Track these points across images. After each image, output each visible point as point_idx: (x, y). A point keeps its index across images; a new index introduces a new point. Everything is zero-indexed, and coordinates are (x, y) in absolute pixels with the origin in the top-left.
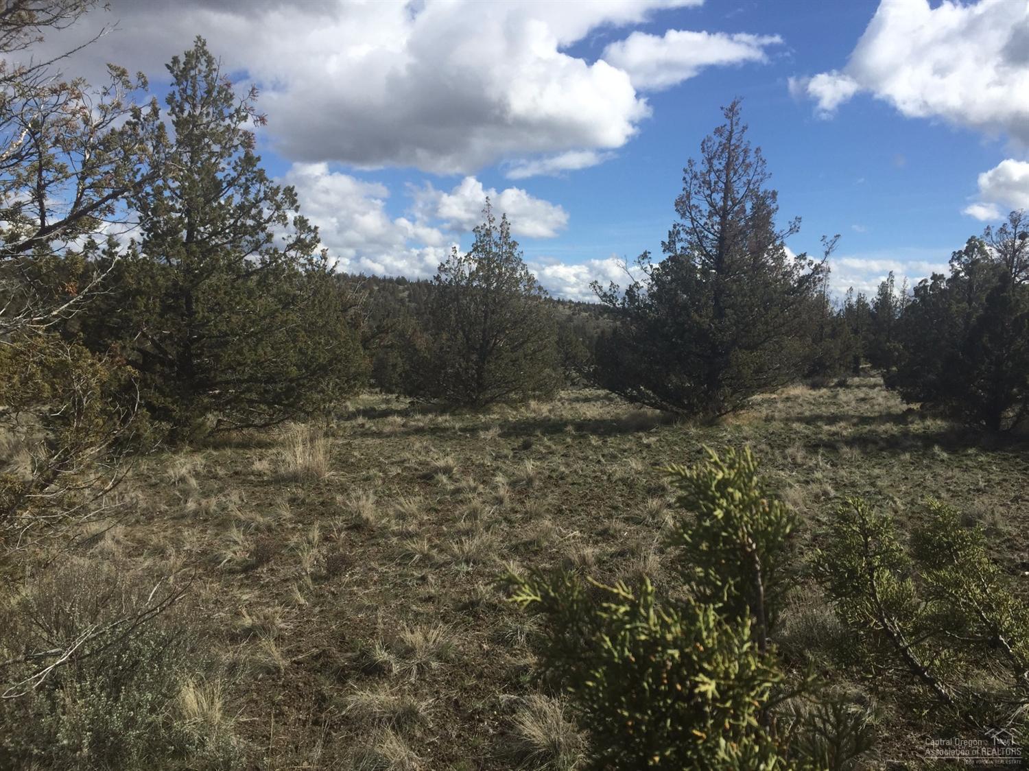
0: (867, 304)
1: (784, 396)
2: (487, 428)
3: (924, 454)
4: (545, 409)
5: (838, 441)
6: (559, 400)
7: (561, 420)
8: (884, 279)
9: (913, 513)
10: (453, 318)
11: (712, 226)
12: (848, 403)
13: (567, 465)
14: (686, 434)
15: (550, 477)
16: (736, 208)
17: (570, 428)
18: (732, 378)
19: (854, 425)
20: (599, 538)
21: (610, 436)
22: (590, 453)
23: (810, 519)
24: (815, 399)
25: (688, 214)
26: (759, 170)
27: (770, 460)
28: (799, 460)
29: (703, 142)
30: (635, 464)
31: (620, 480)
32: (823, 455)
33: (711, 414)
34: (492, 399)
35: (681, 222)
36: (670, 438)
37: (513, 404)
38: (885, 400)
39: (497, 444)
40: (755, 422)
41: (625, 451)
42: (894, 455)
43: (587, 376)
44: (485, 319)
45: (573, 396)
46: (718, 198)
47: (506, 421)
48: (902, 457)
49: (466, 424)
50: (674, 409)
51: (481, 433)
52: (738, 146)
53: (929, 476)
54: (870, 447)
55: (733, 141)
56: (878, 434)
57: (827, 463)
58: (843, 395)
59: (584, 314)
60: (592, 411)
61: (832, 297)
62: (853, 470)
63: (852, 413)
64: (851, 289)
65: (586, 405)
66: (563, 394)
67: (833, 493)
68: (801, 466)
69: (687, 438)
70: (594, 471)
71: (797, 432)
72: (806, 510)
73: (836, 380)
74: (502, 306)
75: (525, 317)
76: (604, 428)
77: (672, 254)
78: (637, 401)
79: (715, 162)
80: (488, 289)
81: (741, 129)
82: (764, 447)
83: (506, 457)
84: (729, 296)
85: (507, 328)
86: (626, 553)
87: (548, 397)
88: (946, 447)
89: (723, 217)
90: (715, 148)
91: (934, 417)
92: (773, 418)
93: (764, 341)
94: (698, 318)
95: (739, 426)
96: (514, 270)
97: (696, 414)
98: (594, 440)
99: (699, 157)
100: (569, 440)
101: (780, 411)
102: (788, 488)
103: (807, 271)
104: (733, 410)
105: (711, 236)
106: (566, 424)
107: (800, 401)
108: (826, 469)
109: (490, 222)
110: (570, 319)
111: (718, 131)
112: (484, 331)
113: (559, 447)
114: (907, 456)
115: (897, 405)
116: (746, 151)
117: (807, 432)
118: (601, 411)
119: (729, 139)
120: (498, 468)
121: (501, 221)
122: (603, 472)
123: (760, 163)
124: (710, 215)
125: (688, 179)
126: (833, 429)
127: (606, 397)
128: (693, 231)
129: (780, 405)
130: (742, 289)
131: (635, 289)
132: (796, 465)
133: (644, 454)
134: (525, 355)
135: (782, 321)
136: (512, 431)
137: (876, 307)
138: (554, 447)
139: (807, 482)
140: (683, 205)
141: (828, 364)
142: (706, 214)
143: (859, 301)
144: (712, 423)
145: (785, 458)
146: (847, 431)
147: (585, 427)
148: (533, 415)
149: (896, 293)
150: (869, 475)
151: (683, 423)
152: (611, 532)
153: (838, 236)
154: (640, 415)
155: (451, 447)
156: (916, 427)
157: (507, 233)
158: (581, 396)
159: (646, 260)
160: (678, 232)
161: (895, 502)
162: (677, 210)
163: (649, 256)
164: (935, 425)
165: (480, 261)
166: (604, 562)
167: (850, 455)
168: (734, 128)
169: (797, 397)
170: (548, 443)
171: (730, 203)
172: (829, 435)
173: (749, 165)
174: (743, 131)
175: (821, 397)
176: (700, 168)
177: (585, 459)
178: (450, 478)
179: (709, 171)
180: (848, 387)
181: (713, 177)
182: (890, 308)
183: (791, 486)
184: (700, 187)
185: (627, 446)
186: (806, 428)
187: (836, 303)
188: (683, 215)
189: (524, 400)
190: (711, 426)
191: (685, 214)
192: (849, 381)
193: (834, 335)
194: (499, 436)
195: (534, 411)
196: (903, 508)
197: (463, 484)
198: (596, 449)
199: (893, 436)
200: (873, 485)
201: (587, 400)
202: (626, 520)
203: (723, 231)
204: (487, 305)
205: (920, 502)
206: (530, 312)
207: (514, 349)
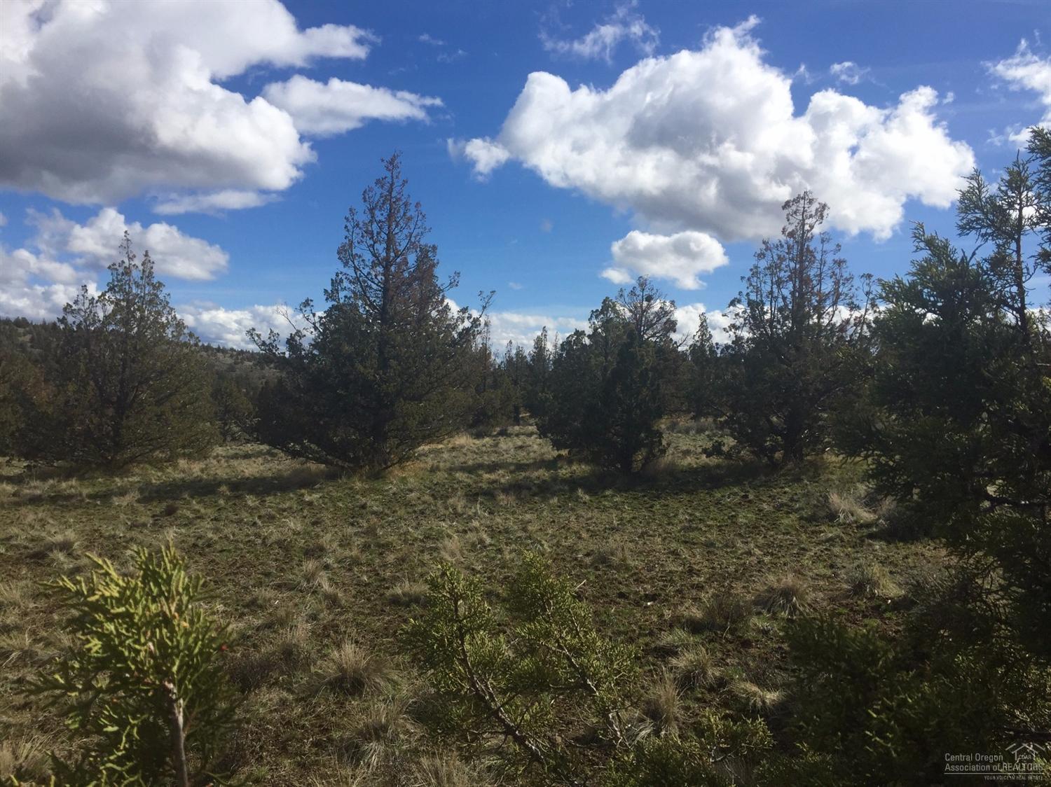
0: (525, 357)
1: (450, 446)
2: (122, 492)
3: (569, 498)
4: (196, 468)
5: (495, 489)
6: (215, 458)
7: (215, 479)
8: (539, 333)
9: (558, 554)
10: (82, 366)
11: (376, 276)
12: (507, 451)
13: (216, 530)
14: (351, 488)
15: (195, 545)
16: (398, 260)
17: (224, 488)
18: (398, 430)
19: (511, 472)
20: (246, 610)
21: (269, 495)
22: (245, 516)
23: (465, 568)
24: (478, 449)
25: (351, 263)
26: (419, 223)
27: (433, 511)
28: (460, 510)
29: (365, 192)
30: (294, 524)
31: (276, 542)
32: (481, 503)
33: (377, 468)
34: (132, 460)
35: (345, 270)
36: (334, 494)
37: (158, 464)
38: (539, 447)
39: (134, 511)
40: (421, 473)
41: (284, 510)
42: (545, 499)
43: (250, 430)
44: (124, 369)
45: (232, 452)
46: (381, 248)
47: (149, 484)
48: (551, 502)
49: (96, 489)
50: (340, 463)
51: (115, 499)
52: (399, 200)
53: (573, 518)
54: (525, 492)
55: (394, 194)
56: (532, 481)
57: (485, 511)
58: (504, 444)
59: (247, 363)
60: (251, 469)
61: (493, 350)
62: (508, 516)
63: (510, 460)
64: (511, 342)
65: (246, 461)
66: (219, 450)
67: (488, 541)
68: (461, 515)
69: (352, 493)
70: (248, 535)
71: (459, 482)
72: (463, 560)
73: (498, 429)
74: (145, 354)
75: (173, 366)
76: (261, 486)
77: (335, 303)
78: (300, 456)
79: (377, 213)
80: (127, 335)
81: (401, 182)
82: (427, 498)
83: (144, 525)
84: (394, 347)
85: (151, 379)
86: (274, 624)
87: (202, 454)
88: (590, 490)
89: (387, 268)
90: (376, 199)
91: (580, 462)
92: (438, 469)
93: (427, 393)
94: (362, 369)
95: (405, 478)
96: (159, 313)
97: (361, 467)
98: (251, 501)
99: (361, 207)
100: (222, 502)
101: (445, 461)
102: (446, 539)
103: (467, 324)
104: (398, 462)
105: (374, 286)
106: (220, 484)
107: (464, 450)
108: (484, 517)
109: (130, 259)
110: (231, 368)
111: (379, 182)
112: (122, 382)
113: (209, 511)
114: (555, 501)
115: (550, 452)
116: (406, 204)
117: (469, 481)
118: (262, 468)
119: (390, 191)
120: (132, 539)
121: (143, 259)
122: (258, 535)
123: (420, 217)
124: (374, 265)
125: (350, 227)
126: (493, 477)
127: (269, 453)
128: (356, 280)
129: (446, 456)
130: (407, 340)
131: (297, 338)
132: (457, 515)
133: (306, 513)
134: (173, 410)
135: (444, 373)
136: (155, 495)
137: (533, 360)
138: (203, 511)
139: (465, 532)
140: (346, 254)
141: (490, 414)
142: (370, 264)
143: (517, 354)
144: (377, 476)
145: (446, 508)
146: (504, 477)
147: (240, 487)
148: (182, 475)
149: (549, 347)
150: (522, 520)
151: (349, 478)
152: (260, 602)
153: (493, 292)
154: (303, 471)
155: (76, 517)
156: (564, 472)
157: (151, 273)
158: (241, 453)
159: (308, 308)
160: (341, 281)
161: (542, 545)
162: (340, 258)
163: (311, 304)
164: (581, 469)
165: (117, 303)
166: (248, 637)
167: (506, 502)
168: (395, 180)
169: (462, 447)
170: (197, 507)
171: (392, 254)
172: (489, 483)
173: (410, 219)
174: (403, 185)
175: (484, 446)
176: (363, 218)
177: (240, 521)
178: (69, 555)
179: (371, 222)
180: (509, 435)
181: (375, 227)
182: (545, 360)
183: (450, 537)
184: (363, 236)
185: (287, 505)
186: (468, 478)
187: (496, 355)
188: (346, 264)
189: (172, 460)
190: (378, 479)
191: (347, 263)
192: (510, 430)
193: (496, 385)
194: (138, 501)
195: (184, 471)
196: (549, 550)
197: (84, 561)
198: (252, 510)
199: (544, 481)
200: (525, 530)
201: (247, 456)
202: (279, 587)
203: (386, 281)
204: (125, 352)
205: (564, 544)
206: (179, 361)
207: (159, 403)
